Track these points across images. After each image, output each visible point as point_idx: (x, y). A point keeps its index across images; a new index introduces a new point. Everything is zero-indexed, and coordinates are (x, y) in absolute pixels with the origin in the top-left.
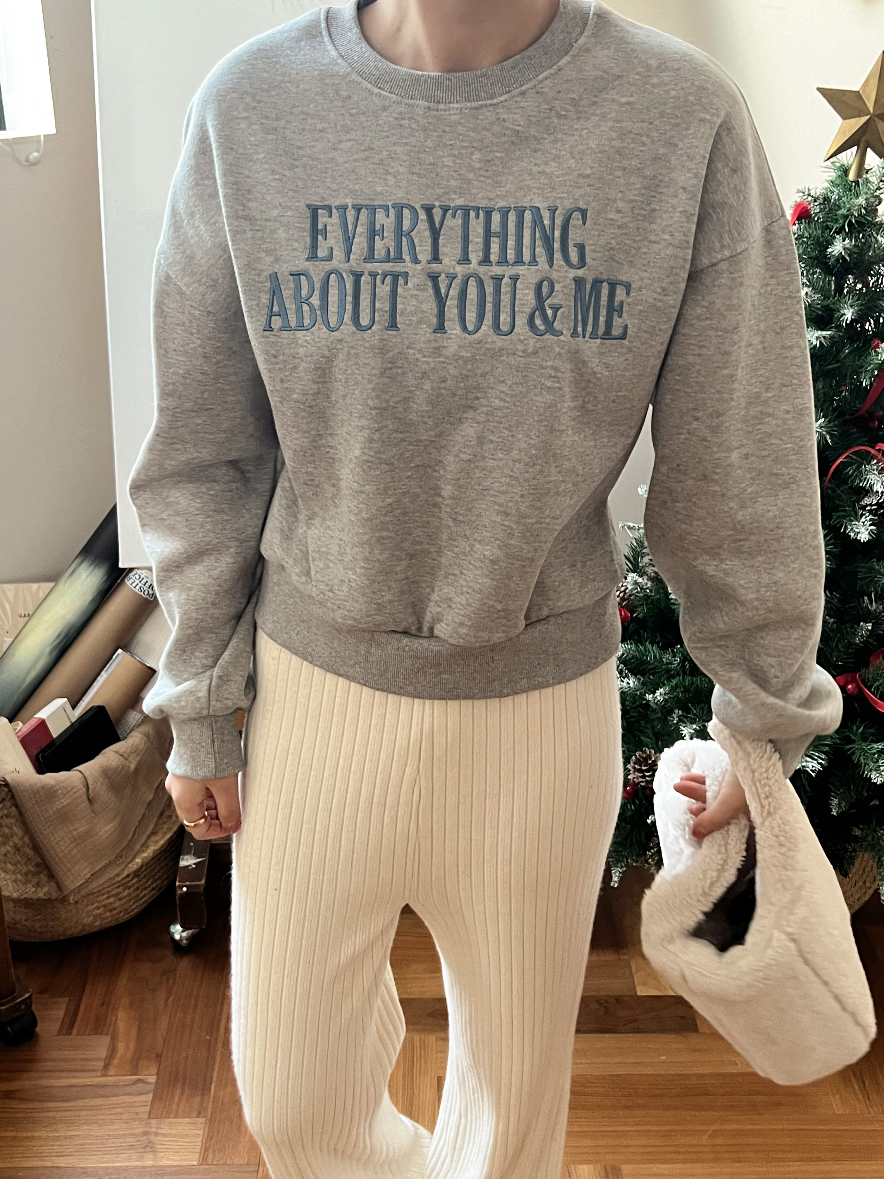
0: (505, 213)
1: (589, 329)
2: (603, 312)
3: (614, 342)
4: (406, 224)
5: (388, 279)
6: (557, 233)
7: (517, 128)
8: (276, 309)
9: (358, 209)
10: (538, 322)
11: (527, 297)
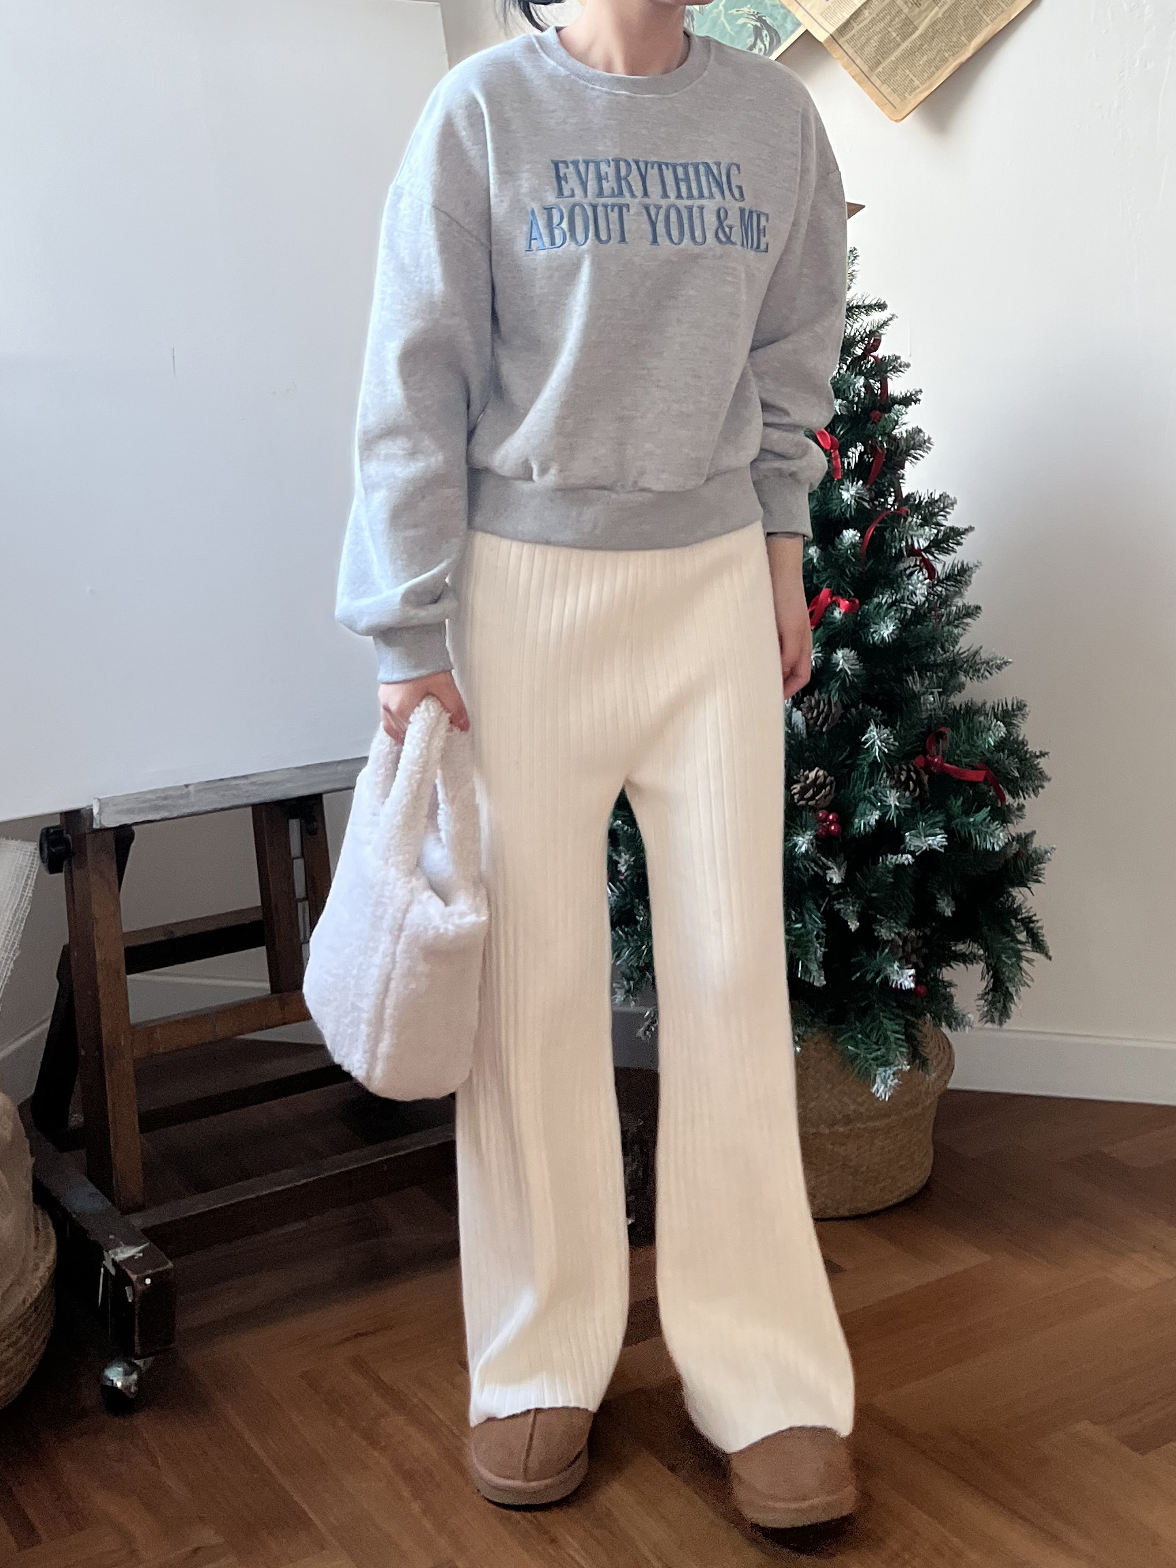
0: (685, 167)
1: (750, 242)
2: (755, 232)
3: (762, 253)
4: (623, 172)
6: (724, 179)
8: (535, 234)
9: (587, 163)
10: (721, 235)
11: (711, 220)
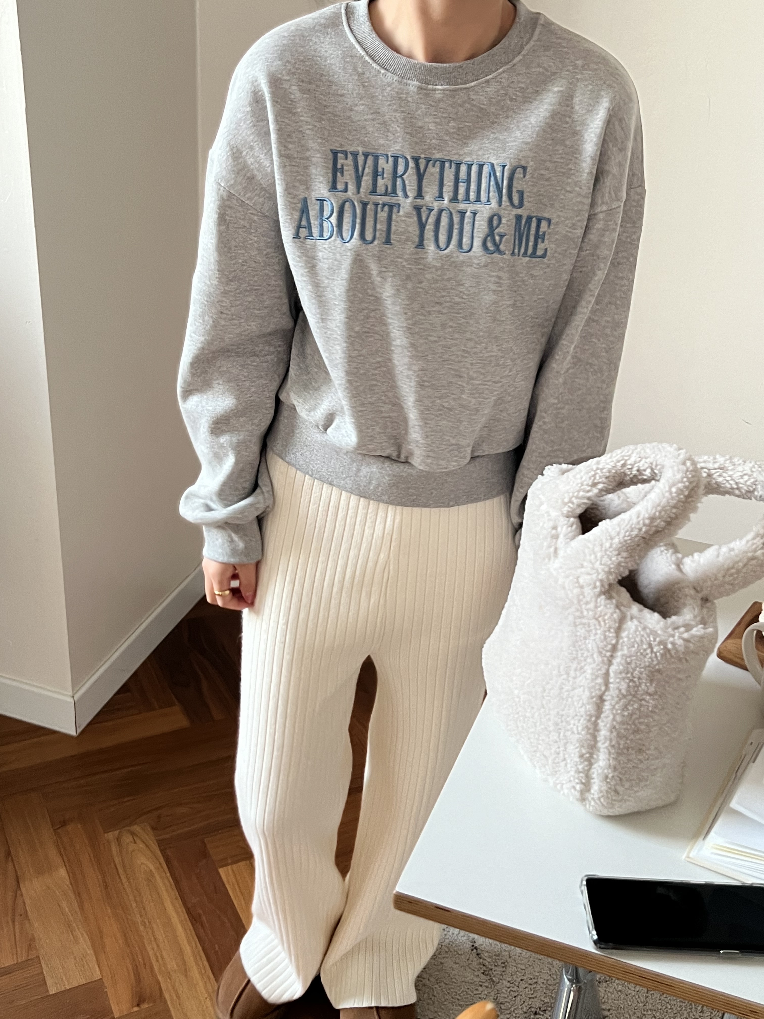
0: (470, 166)
1: (522, 250)
2: (532, 239)
3: (538, 260)
4: (400, 170)
5: (386, 208)
6: (505, 183)
7: (482, 106)
8: (304, 223)
9: (366, 155)
10: (489, 244)
11: (481, 226)
